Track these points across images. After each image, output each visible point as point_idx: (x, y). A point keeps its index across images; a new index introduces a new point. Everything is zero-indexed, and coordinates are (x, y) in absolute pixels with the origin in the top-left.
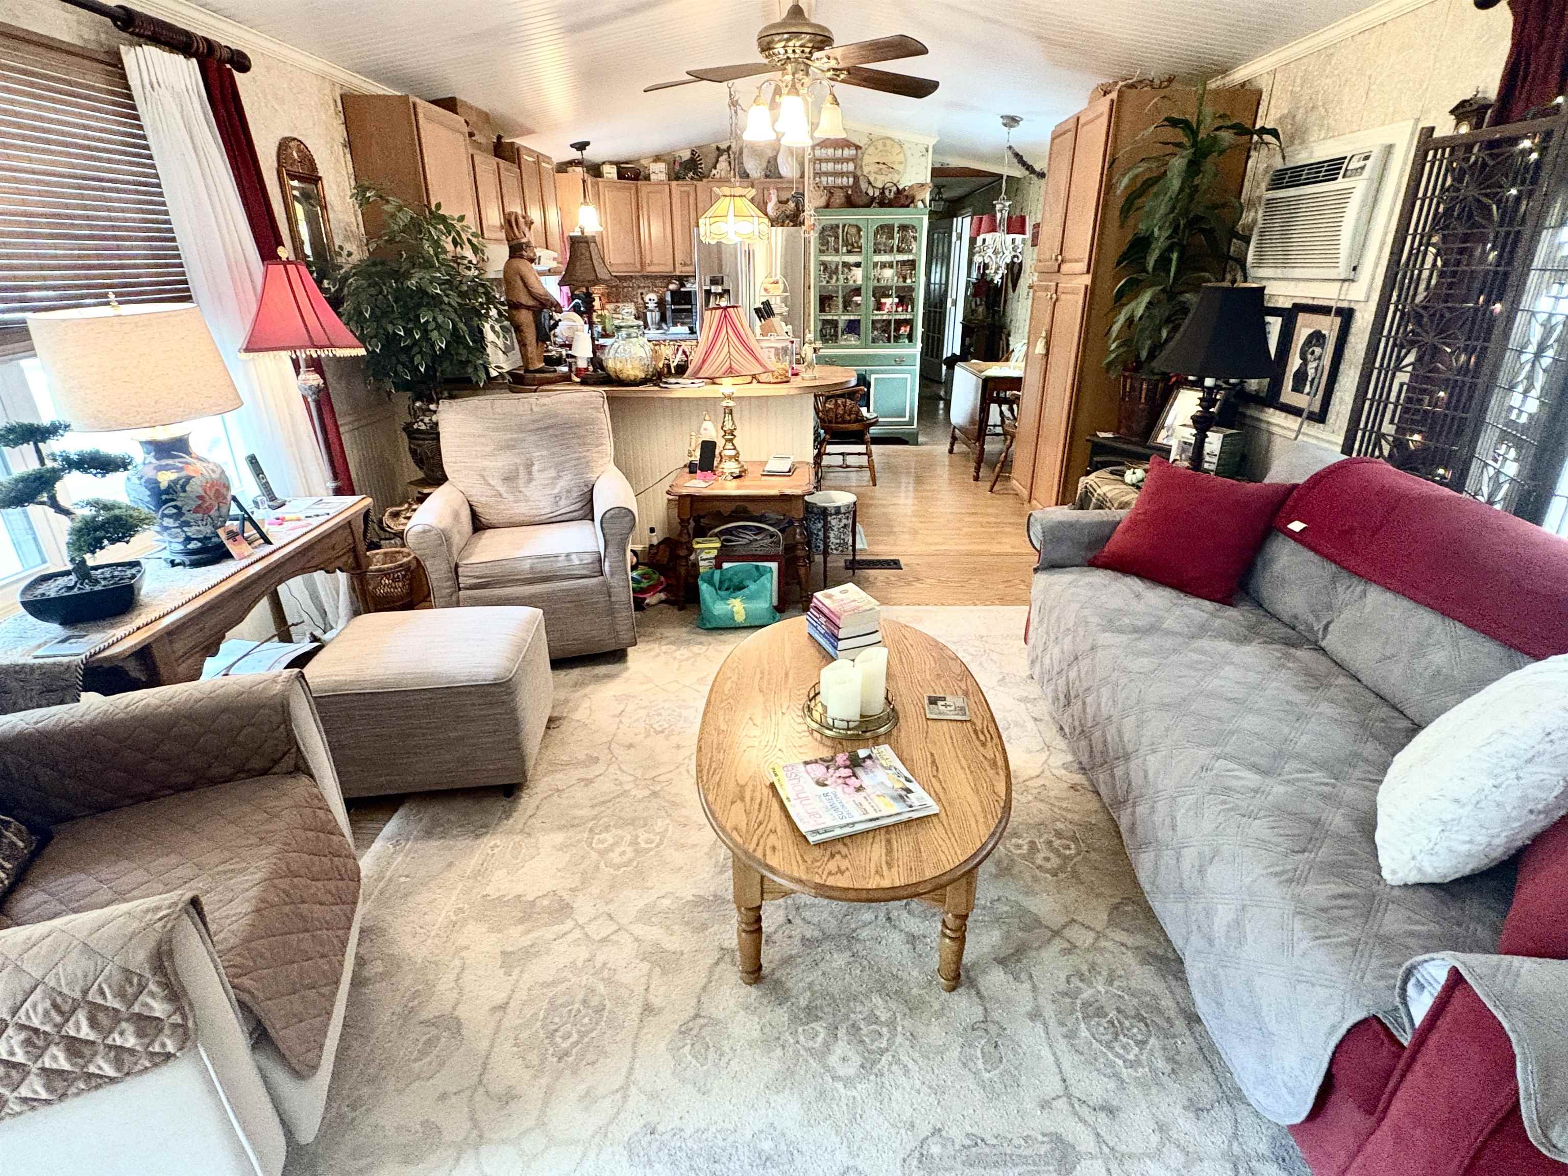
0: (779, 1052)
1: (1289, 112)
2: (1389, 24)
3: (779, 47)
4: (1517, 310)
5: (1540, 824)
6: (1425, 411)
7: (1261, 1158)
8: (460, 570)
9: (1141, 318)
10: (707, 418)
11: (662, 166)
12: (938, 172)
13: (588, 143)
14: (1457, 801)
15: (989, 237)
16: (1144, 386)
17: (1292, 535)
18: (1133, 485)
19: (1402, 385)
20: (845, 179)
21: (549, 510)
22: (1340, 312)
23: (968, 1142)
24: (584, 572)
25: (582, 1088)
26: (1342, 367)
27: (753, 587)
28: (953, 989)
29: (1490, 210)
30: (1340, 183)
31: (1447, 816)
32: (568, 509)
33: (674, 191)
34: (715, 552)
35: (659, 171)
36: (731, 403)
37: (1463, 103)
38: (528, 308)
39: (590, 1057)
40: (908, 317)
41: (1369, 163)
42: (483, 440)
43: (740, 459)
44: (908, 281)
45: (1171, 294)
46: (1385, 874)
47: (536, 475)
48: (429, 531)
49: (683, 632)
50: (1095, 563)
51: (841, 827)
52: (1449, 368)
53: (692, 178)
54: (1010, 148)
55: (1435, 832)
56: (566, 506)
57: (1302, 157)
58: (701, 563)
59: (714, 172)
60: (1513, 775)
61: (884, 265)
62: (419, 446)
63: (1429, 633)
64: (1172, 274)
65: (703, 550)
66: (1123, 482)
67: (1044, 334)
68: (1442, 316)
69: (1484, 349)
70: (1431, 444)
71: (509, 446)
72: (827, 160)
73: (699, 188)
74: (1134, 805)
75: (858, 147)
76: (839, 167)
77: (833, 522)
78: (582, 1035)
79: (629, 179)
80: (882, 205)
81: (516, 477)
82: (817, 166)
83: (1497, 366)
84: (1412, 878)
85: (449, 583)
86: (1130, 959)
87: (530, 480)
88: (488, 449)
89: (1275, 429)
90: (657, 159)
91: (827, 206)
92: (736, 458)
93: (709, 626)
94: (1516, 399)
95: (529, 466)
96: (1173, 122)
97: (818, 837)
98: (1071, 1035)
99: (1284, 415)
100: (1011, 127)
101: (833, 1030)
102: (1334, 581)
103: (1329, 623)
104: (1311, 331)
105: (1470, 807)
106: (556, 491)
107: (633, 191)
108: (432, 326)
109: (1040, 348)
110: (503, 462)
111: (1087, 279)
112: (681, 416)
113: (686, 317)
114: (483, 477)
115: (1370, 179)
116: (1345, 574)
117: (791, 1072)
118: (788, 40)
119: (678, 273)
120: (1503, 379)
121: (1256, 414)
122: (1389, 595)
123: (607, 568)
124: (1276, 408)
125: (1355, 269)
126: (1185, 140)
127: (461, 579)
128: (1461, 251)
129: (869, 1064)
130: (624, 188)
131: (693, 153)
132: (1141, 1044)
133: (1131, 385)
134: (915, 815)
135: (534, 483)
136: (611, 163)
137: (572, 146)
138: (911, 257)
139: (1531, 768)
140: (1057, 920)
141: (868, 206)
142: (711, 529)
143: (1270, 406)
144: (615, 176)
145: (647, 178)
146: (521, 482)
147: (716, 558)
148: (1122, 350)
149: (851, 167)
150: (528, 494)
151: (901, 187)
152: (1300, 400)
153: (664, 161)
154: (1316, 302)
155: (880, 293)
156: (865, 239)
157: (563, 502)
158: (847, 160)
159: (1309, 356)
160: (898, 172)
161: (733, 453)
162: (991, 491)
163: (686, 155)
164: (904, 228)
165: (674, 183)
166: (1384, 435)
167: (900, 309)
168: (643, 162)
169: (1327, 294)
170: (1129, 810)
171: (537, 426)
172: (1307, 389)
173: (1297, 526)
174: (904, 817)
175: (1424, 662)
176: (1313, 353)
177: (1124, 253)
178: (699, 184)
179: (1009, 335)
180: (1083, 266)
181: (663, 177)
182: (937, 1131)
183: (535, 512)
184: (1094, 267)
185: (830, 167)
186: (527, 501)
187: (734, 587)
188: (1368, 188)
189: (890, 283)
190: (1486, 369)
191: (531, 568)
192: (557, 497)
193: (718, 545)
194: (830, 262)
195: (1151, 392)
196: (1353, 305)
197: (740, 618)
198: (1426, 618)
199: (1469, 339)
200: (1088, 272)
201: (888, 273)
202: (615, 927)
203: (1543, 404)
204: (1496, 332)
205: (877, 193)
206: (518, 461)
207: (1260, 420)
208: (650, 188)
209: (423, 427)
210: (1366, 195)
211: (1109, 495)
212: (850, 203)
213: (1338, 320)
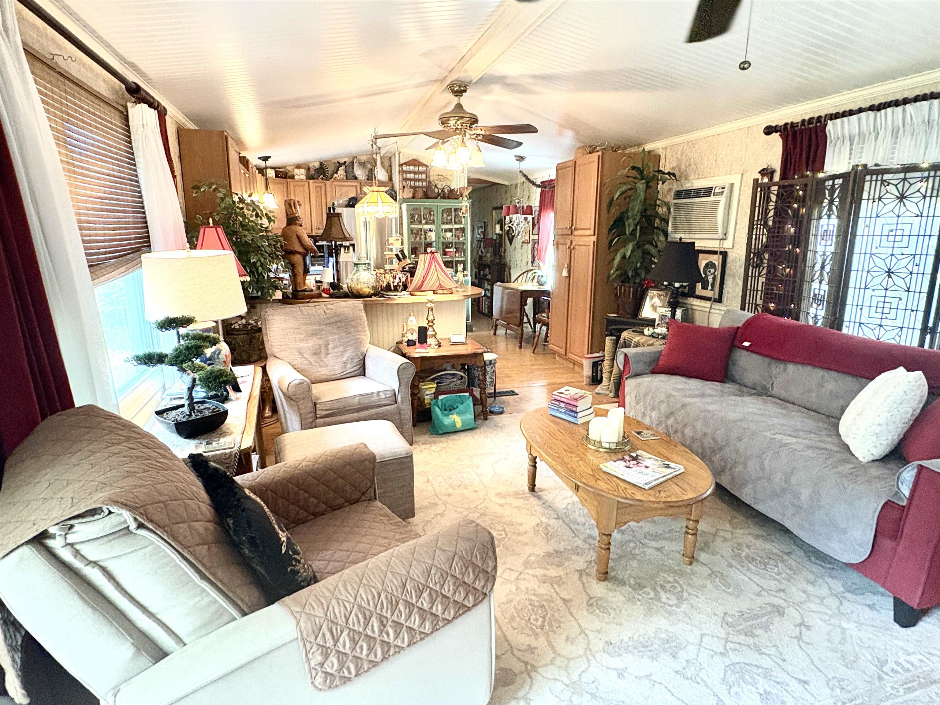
0: (638, 603)
1: (677, 165)
2: (722, 135)
3: (452, 122)
4: (807, 251)
5: (906, 427)
6: (775, 294)
7: (843, 592)
8: (318, 406)
9: (629, 257)
10: (412, 314)
11: (303, 171)
12: (470, 181)
13: (270, 157)
14: (879, 425)
15: (514, 217)
16: (631, 290)
17: (745, 348)
18: (649, 336)
19: (763, 283)
20: (420, 183)
21: (341, 371)
22: (721, 253)
23: (740, 614)
24: (388, 402)
25: (564, 637)
26: (726, 277)
27: (461, 407)
28: (691, 564)
29: (788, 212)
30: (712, 198)
31: (877, 431)
32: (352, 370)
33: (311, 186)
34: (434, 390)
35: (300, 174)
36: (432, 305)
37: (763, 170)
38: (299, 253)
39: (555, 624)
40: (462, 259)
41: (725, 190)
42: (299, 331)
43: (437, 336)
44: (461, 239)
45: (638, 246)
46: (861, 459)
47: (330, 351)
48: (302, 383)
49: (427, 438)
50: (654, 372)
51: (655, 480)
52: (783, 275)
53: (322, 179)
54: (521, 171)
55: (874, 438)
56: (350, 368)
57: (688, 186)
58: (426, 397)
59: (335, 175)
60: (896, 410)
61: (446, 231)
62: (235, 339)
63: (823, 377)
64: (638, 235)
65: (427, 389)
66: (644, 335)
67: (566, 266)
68: (776, 254)
69: (796, 267)
70: (781, 307)
71: (314, 334)
72: (410, 172)
73: (327, 185)
74: (731, 469)
75: (427, 166)
76: (417, 176)
77: (488, 370)
78: (544, 618)
79: (281, 177)
80: (444, 197)
81: (320, 353)
82: (404, 175)
83: (803, 272)
84: (871, 458)
85: (310, 415)
86: (750, 538)
87: (327, 354)
88: (302, 336)
89: (694, 307)
90: (298, 167)
91: (413, 197)
92: (435, 336)
93: (441, 432)
94: (815, 285)
95: (327, 345)
96: (633, 168)
97: (649, 486)
98: (749, 569)
99: (699, 300)
100: (520, 161)
101: (654, 589)
102: (769, 364)
103: (772, 384)
104: (707, 262)
105: (885, 426)
106: (345, 359)
107: (285, 185)
108: (259, 264)
109: (565, 273)
110: (311, 343)
111: (594, 239)
112: (392, 314)
113: (321, 261)
114: (300, 353)
115: (727, 197)
116: (774, 361)
117: (649, 609)
118: (458, 120)
119: (314, 234)
120: (807, 278)
121: (685, 301)
122: (800, 367)
123: (399, 399)
124: (694, 297)
125: (725, 234)
126: (638, 176)
127: (318, 412)
128: (779, 228)
129: (680, 598)
130: (280, 183)
131: (321, 164)
132: (776, 566)
133: (624, 289)
134: (677, 473)
135: (330, 356)
136: (272, 168)
137: (259, 158)
138: (462, 226)
139: (902, 406)
140: (713, 530)
141: (436, 198)
142: (427, 377)
143: (690, 297)
144: (274, 176)
145: (293, 177)
146: (323, 355)
147: (434, 393)
148: (618, 272)
149: (424, 176)
150: (327, 362)
151: (452, 188)
152: (708, 293)
153: (303, 168)
154: (706, 249)
155: (446, 245)
156: (437, 217)
157: (349, 366)
158: (421, 173)
159: (708, 273)
160: (449, 180)
161: (433, 333)
162: (533, 353)
163: (317, 165)
164: (456, 210)
165: (311, 181)
166: (758, 305)
167: (457, 255)
168: (288, 168)
169: (714, 245)
170: (728, 473)
171: (329, 321)
172: (710, 288)
173: (747, 344)
174: (674, 474)
175: (824, 390)
176: (710, 271)
177: (612, 226)
178: (327, 182)
179: (510, 268)
180: (592, 232)
181: (303, 177)
182: (726, 614)
183: (332, 373)
184: (598, 232)
185: (412, 176)
186: (327, 366)
187: (449, 409)
188: (726, 200)
189: (451, 240)
190: (799, 275)
191: (359, 402)
192: (345, 363)
193: (435, 385)
194: (414, 228)
195: (635, 292)
196: (726, 250)
197: (459, 425)
198: (820, 372)
199: (789, 262)
200: (594, 235)
201: (449, 234)
202: (518, 573)
203: (830, 287)
204: (800, 259)
205: (440, 191)
206: (320, 343)
207: (686, 304)
208: (295, 183)
209: (237, 327)
210: (726, 203)
211: (641, 341)
212: (426, 196)
213: (721, 257)
